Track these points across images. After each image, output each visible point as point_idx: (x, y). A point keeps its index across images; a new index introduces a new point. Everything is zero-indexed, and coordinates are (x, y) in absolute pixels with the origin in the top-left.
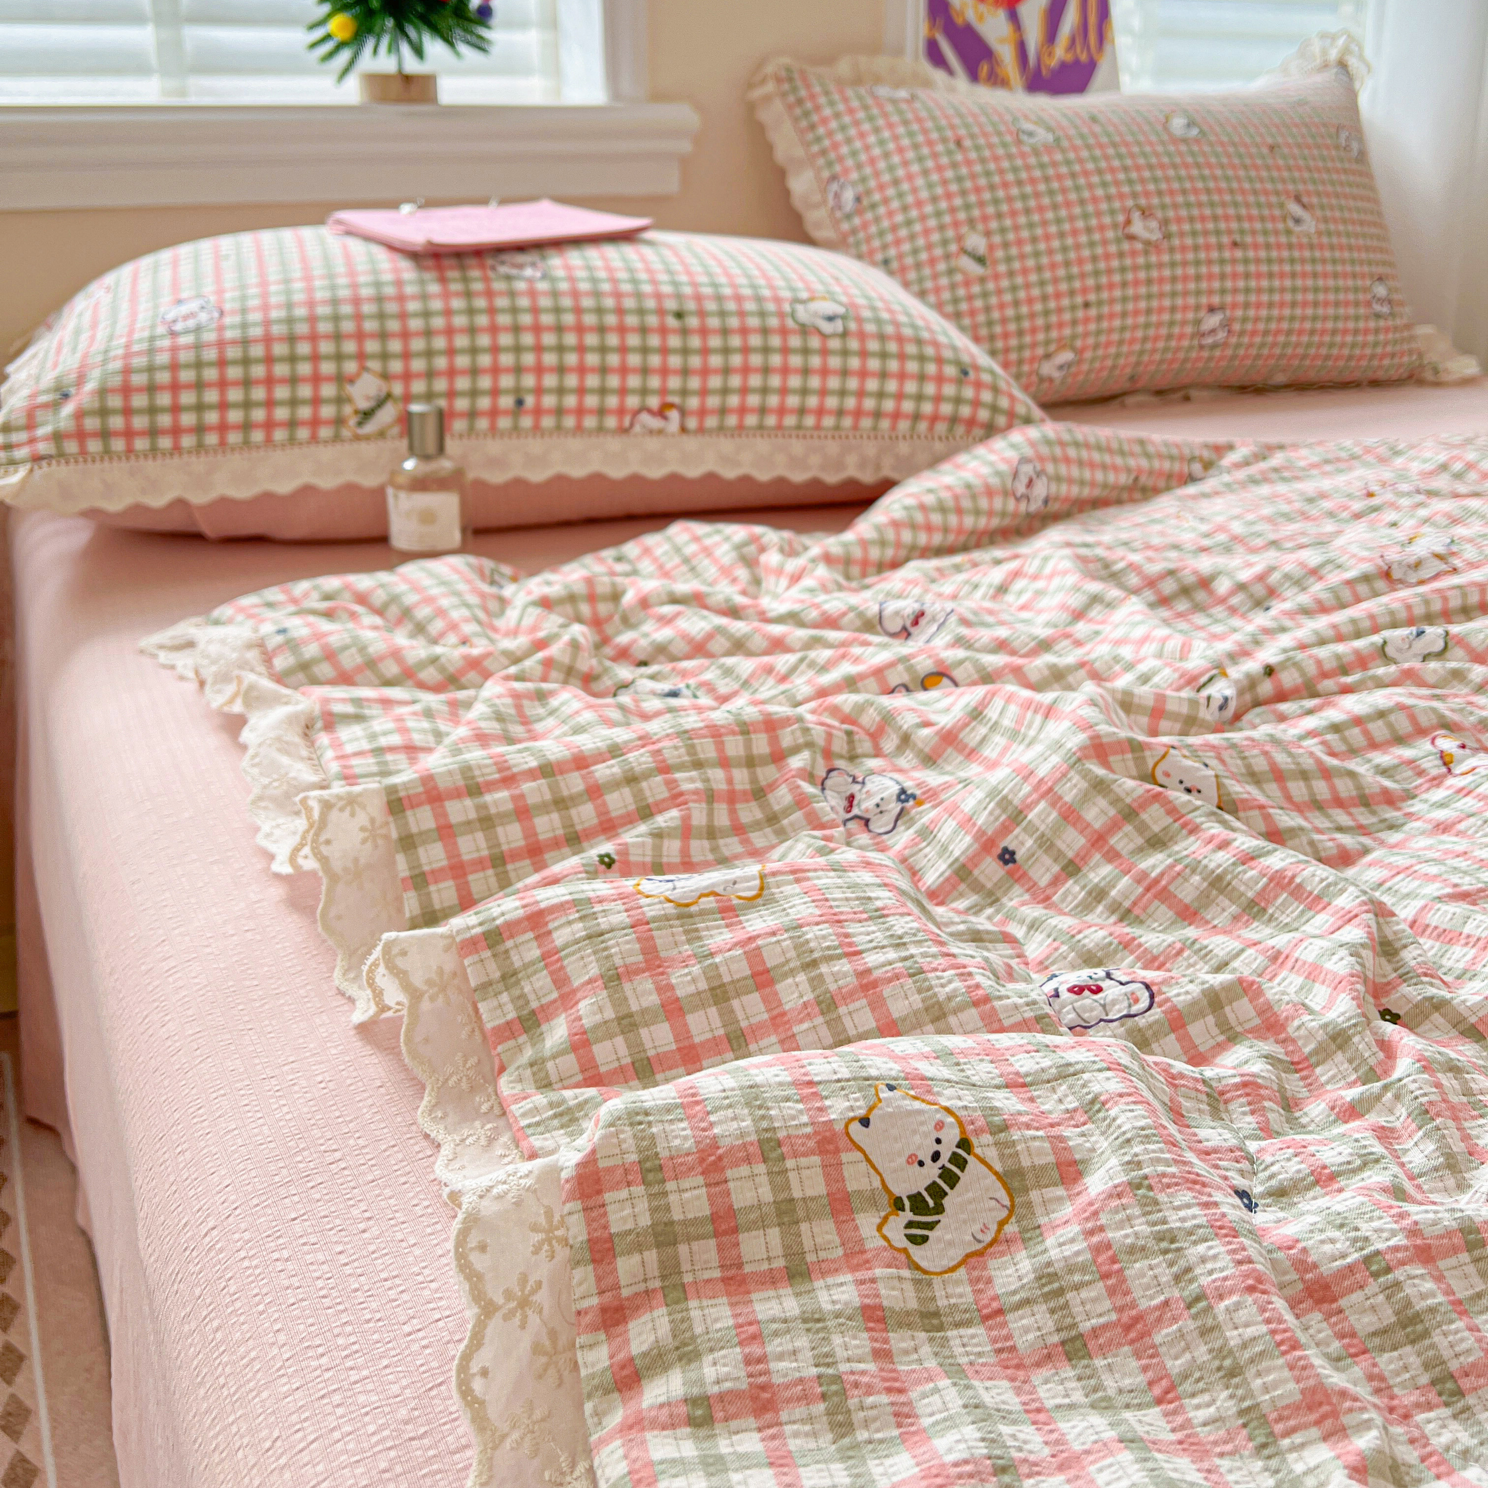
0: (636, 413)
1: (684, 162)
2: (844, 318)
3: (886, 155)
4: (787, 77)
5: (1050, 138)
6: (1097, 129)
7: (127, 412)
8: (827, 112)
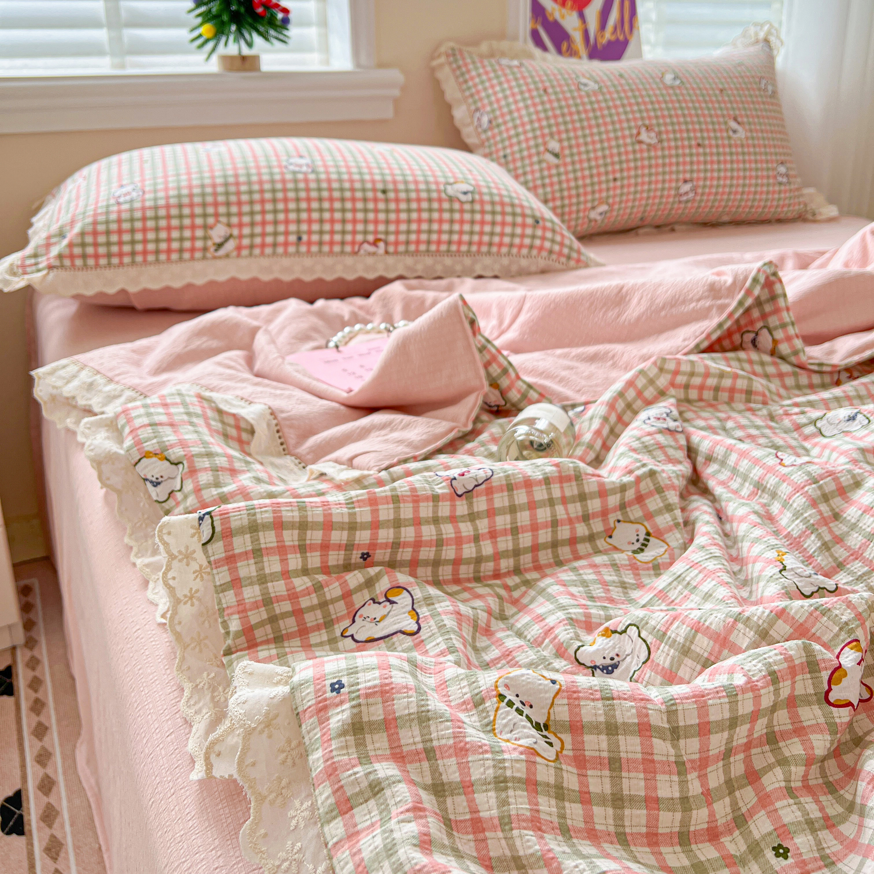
0: (362, 244)
1: (396, 101)
2: (472, 192)
3: (506, 97)
4: (452, 54)
5: (596, 87)
6: (623, 82)
7: (96, 245)
8: (474, 73)
